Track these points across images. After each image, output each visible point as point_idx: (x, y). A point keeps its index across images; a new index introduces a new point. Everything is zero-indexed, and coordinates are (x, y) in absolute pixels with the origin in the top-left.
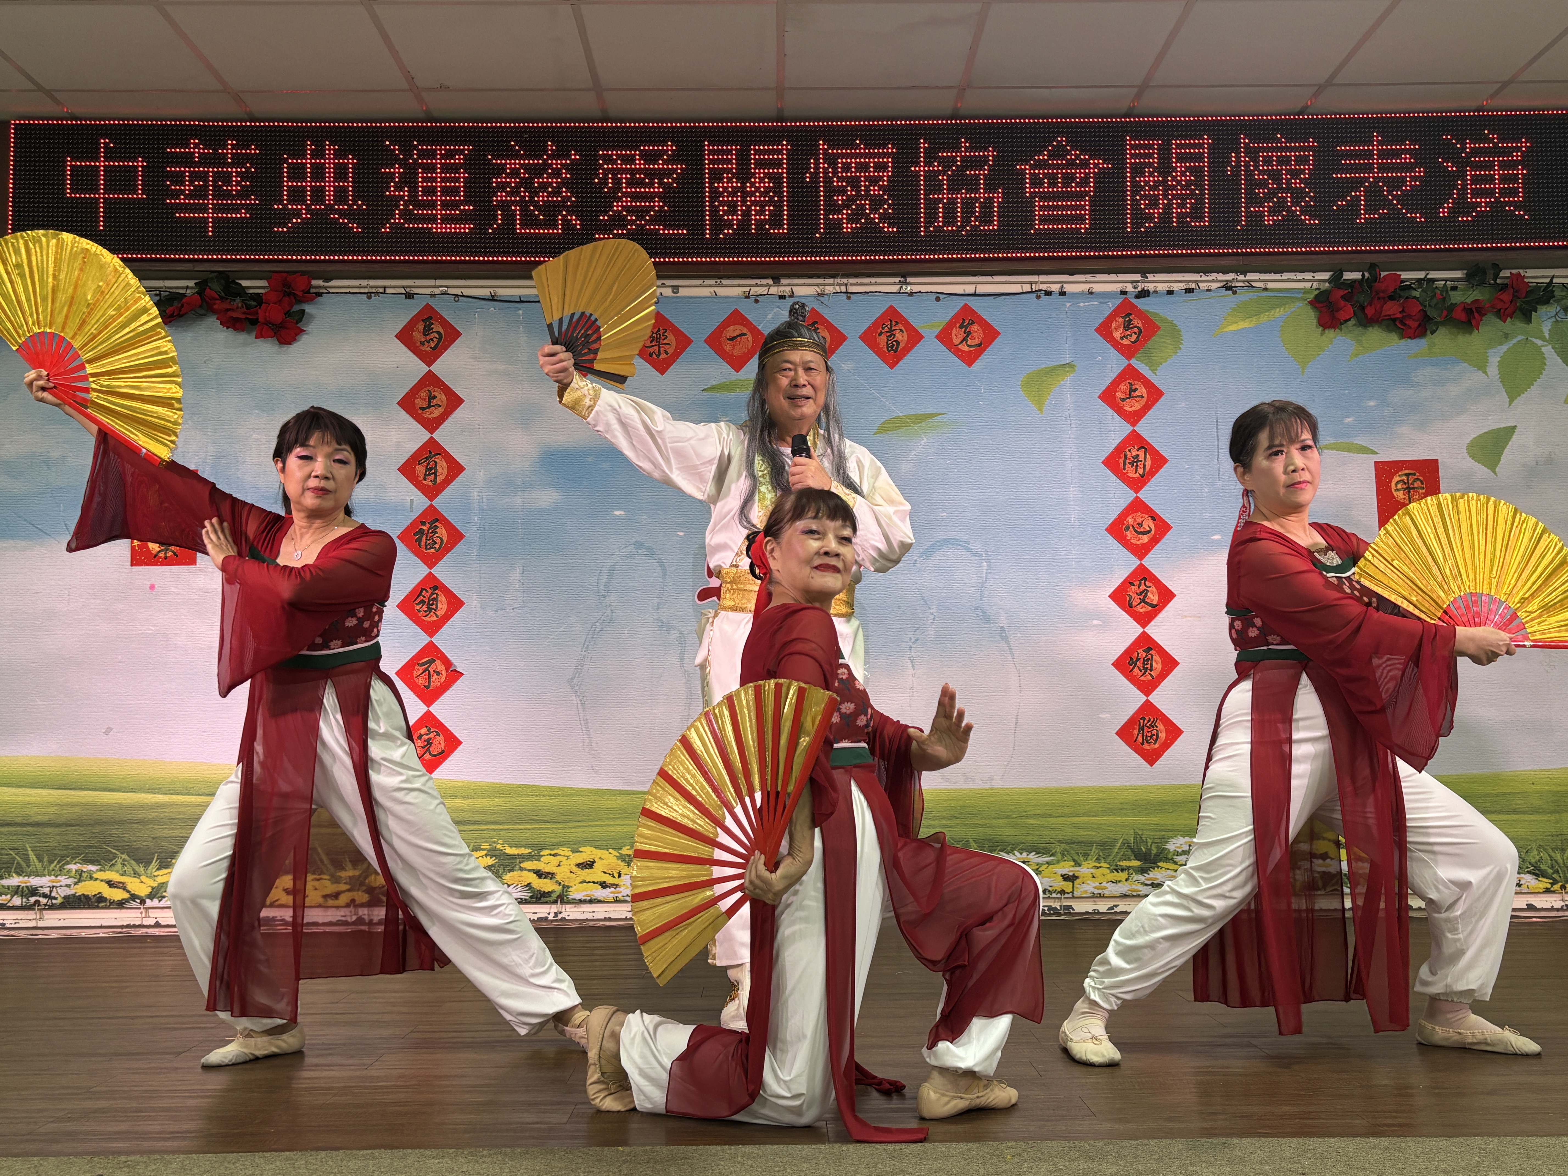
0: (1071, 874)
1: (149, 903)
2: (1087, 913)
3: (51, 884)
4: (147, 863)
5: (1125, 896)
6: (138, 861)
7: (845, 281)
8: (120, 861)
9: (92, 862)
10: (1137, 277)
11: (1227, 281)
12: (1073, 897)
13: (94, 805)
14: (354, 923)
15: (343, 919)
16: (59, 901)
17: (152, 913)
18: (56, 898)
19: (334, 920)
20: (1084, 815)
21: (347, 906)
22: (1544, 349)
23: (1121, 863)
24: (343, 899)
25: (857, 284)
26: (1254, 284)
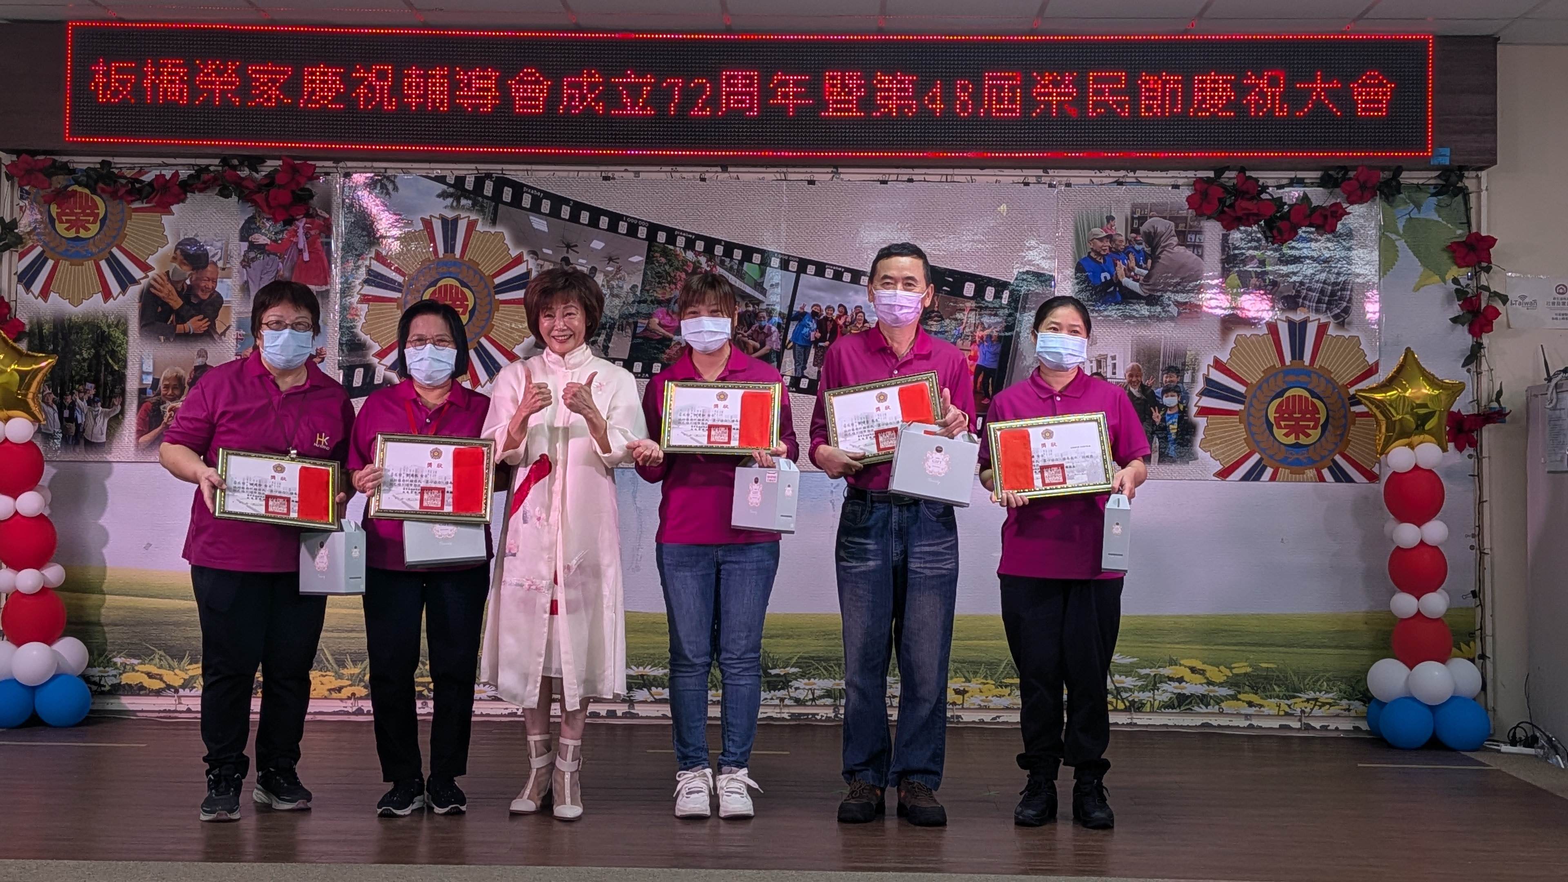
0: (962, 689)
1: (181, 692)
2: (974, 722)
3: (100, 674)
4: (181, 659)
5: (1007, 708)
6: (173, 657)
7: (785, 170)
8: (157, 656)
9: (134, 657)
10: (1040, 172)
11: (1119, 177)
12: (963, 708)
13: (137, 609)
14: (354, 714)
15: (345, 709)
16: (107, 688)
17: (183, 700)
18: (104, 686)
19: (337, 710)
20: (975, 639)
21: (349, 698)
22: (1397, 243)
23: (1005, 681)
24: (346, 692)
25: (795, 173)
26: (1142, 180)
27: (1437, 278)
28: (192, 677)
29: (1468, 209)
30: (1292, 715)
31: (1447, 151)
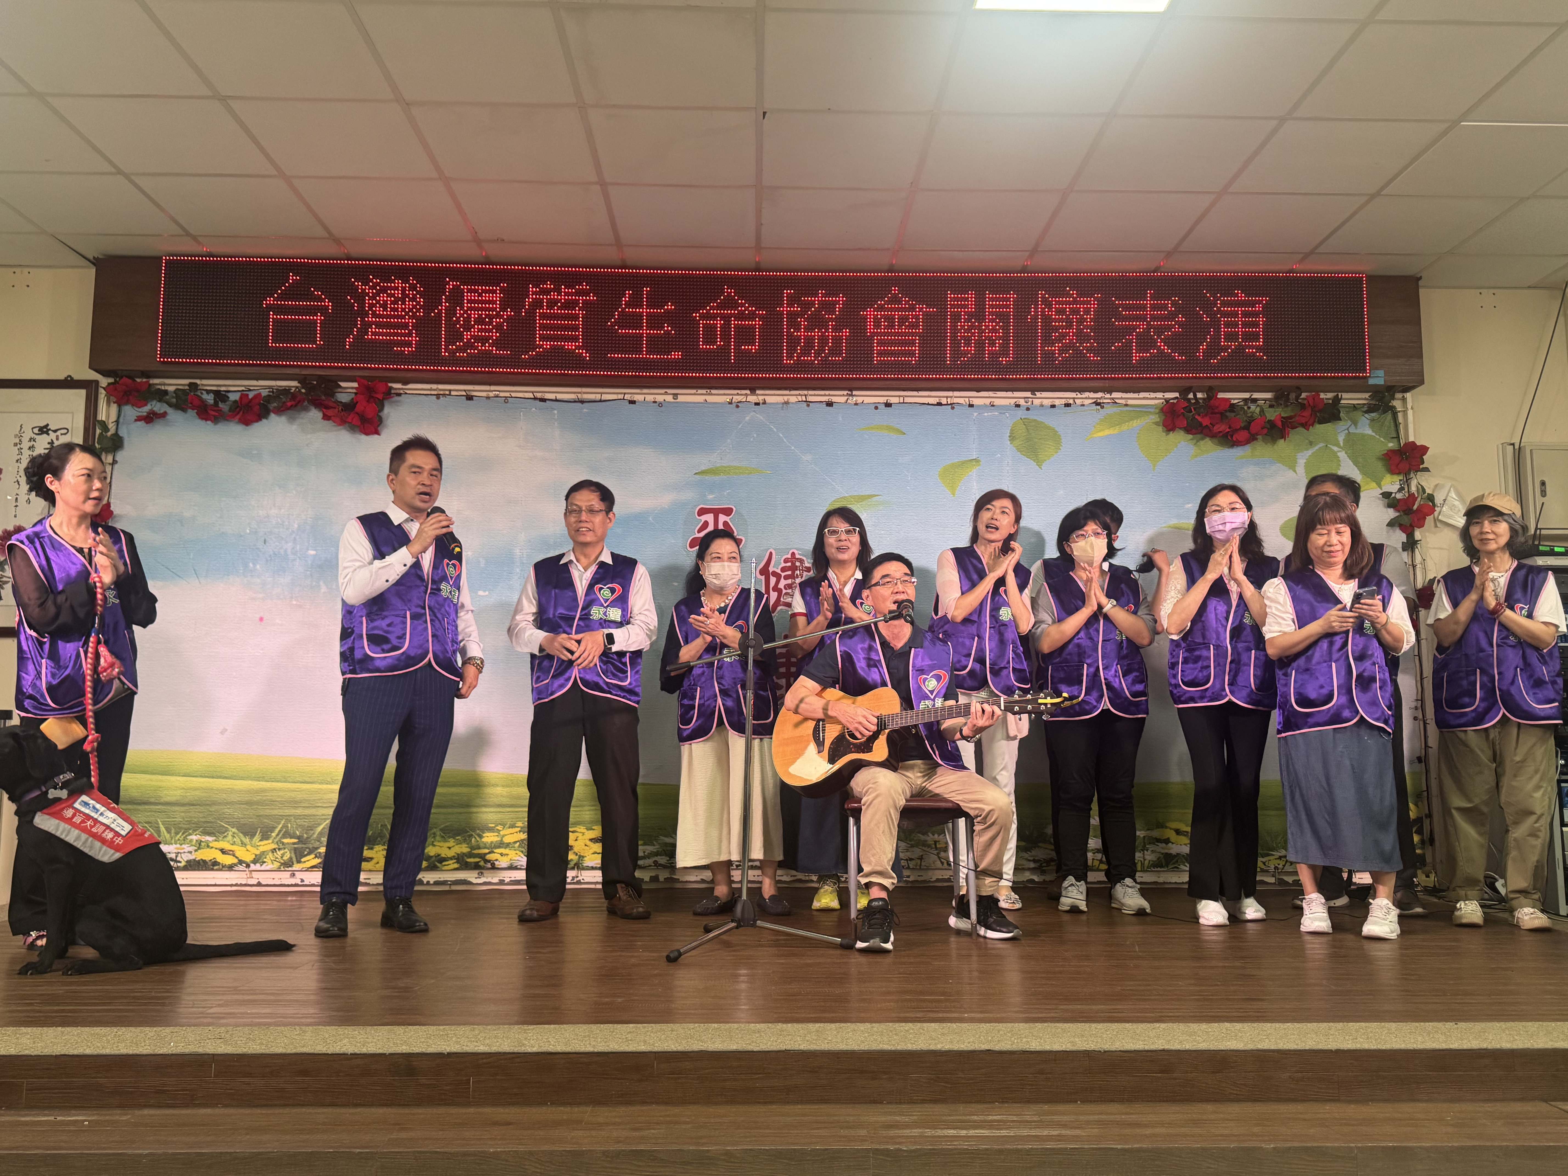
1: (253, 867)
3: (176, 851)
4: (252, 835)
6: (245, 834)
7: (806, 392)
8: (230, 833)
9: (209, 834)
10: (1028, 394)
11: (1097, 398)
13: (212, 789)
16: (181, 865)
17: (254, 874)
18: (180, 862)
22: (1339, 454)
25: (815, 395)
26: (1117, 401)
27: (1374, 485)
28: (263, 853)
29: (1397, 425)
30: (1267, 871)
31: (1381, 373)
